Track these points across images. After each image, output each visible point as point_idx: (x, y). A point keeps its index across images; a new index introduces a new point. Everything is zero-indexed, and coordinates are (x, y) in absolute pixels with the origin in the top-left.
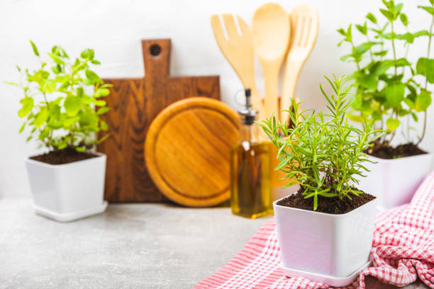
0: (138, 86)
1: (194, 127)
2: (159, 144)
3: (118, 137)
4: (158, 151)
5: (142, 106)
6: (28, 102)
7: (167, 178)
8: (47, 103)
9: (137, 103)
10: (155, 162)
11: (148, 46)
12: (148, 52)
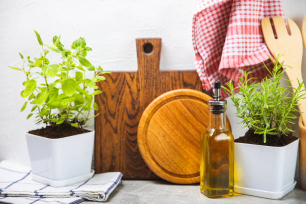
0: (132, 79)
1: (181, 114)
2: (149, 128)
3: (114, 122)
4: (149, 134)
5: (135, 96)
6: (31, 84)
7: (156, 157)
8: (47, 85)
9: (131, 92)
10: (146, 143)
11: (142, 44)
12: (142, 49)
